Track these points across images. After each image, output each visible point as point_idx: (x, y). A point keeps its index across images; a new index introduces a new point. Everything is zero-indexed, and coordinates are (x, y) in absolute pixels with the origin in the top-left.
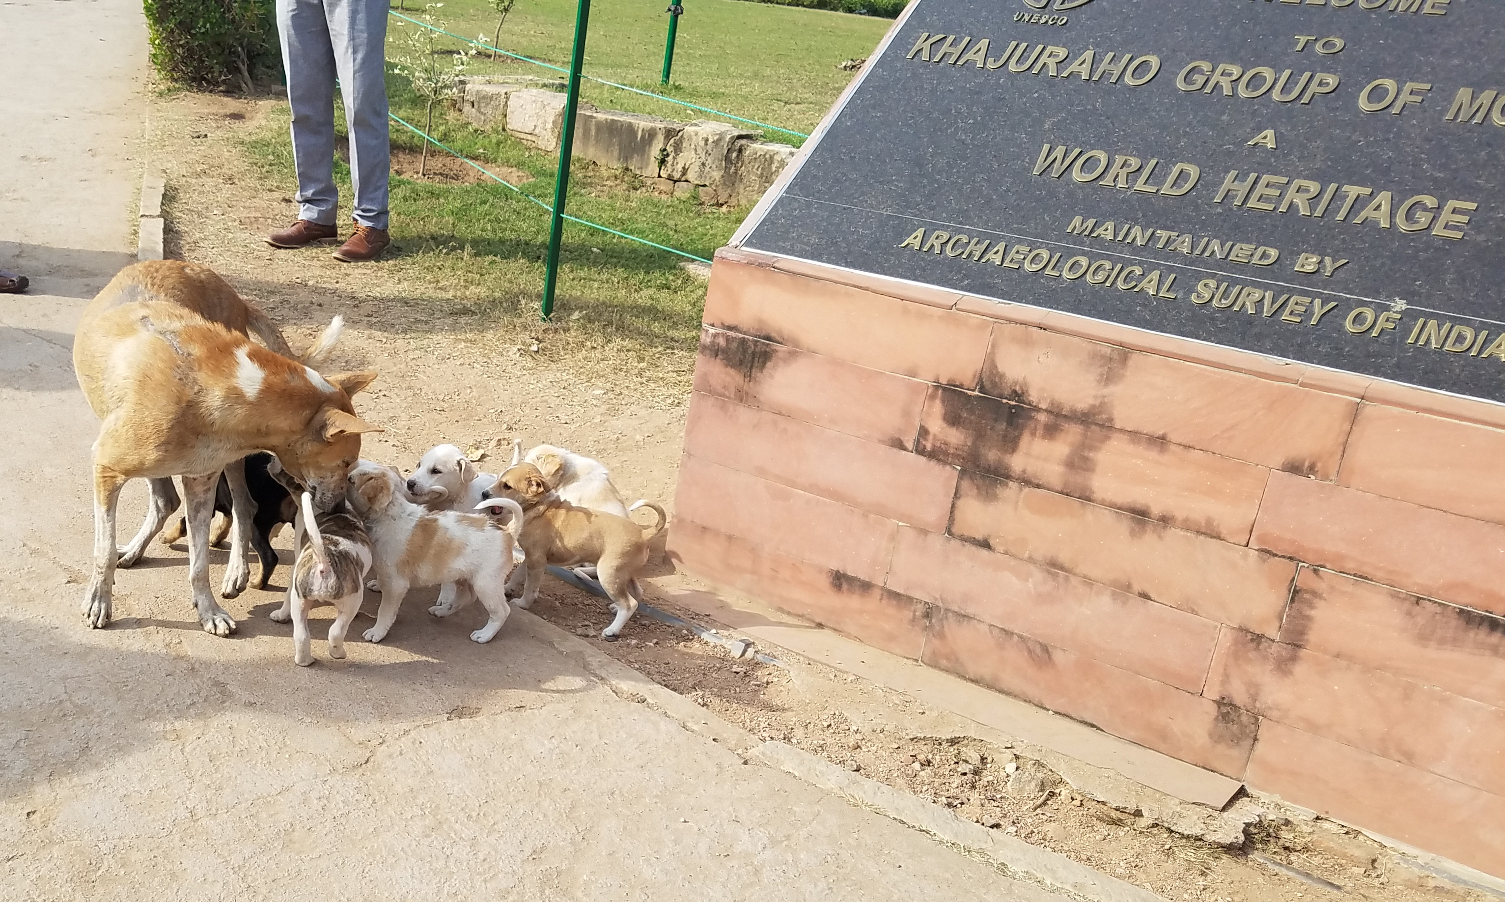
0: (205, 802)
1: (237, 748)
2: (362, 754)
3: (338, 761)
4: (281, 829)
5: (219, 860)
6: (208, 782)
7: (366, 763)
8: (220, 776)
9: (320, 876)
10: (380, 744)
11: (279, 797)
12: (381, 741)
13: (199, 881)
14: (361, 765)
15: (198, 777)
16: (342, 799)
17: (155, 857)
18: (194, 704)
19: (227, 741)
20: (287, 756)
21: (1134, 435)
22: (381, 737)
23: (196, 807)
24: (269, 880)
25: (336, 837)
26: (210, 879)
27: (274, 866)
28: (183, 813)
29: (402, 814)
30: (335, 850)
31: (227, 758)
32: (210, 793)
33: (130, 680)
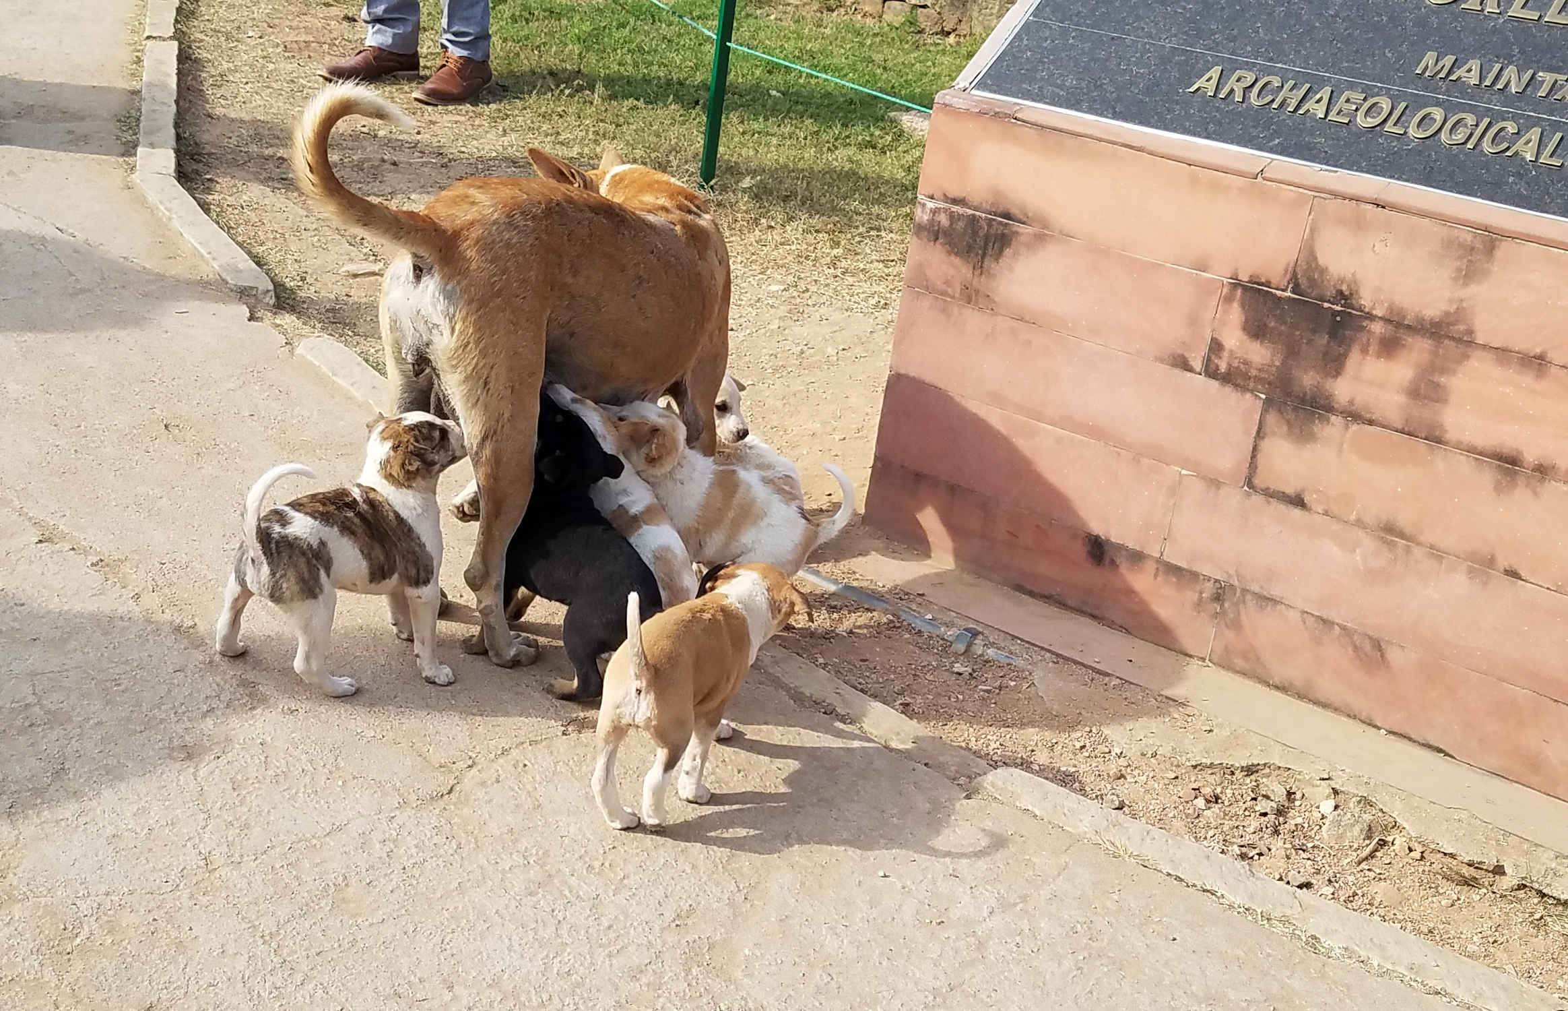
0: (225, 845)
1: (271, 772)
2: (443, 781)
3: (411, 790)
4: (331, 884)
5: (244, 925)
6: (230, 819)
7: (450, 792)
8: (246, 809)
9: (382, 948)
10: (469, 767)
11: (328, 839)
12: (470, 762)
13: (215, 954)
14: (442, 795)
15: (215, 812)
16: (415, 842)
17: (155, 920)
18: (211, 710)
19: (257, 761)
20: (340, 783)
21: (1502, 354)
22: (470, 758)
23: (213, 853)
24: (313, 952)
25: (405, 894)
26: (231, 949)
27: (320, 934)
28: (194, 861)
29: (497, 863)
30: (403, 912)
31: (257, 785)
32: (232, 833)
33: (123, 676)
